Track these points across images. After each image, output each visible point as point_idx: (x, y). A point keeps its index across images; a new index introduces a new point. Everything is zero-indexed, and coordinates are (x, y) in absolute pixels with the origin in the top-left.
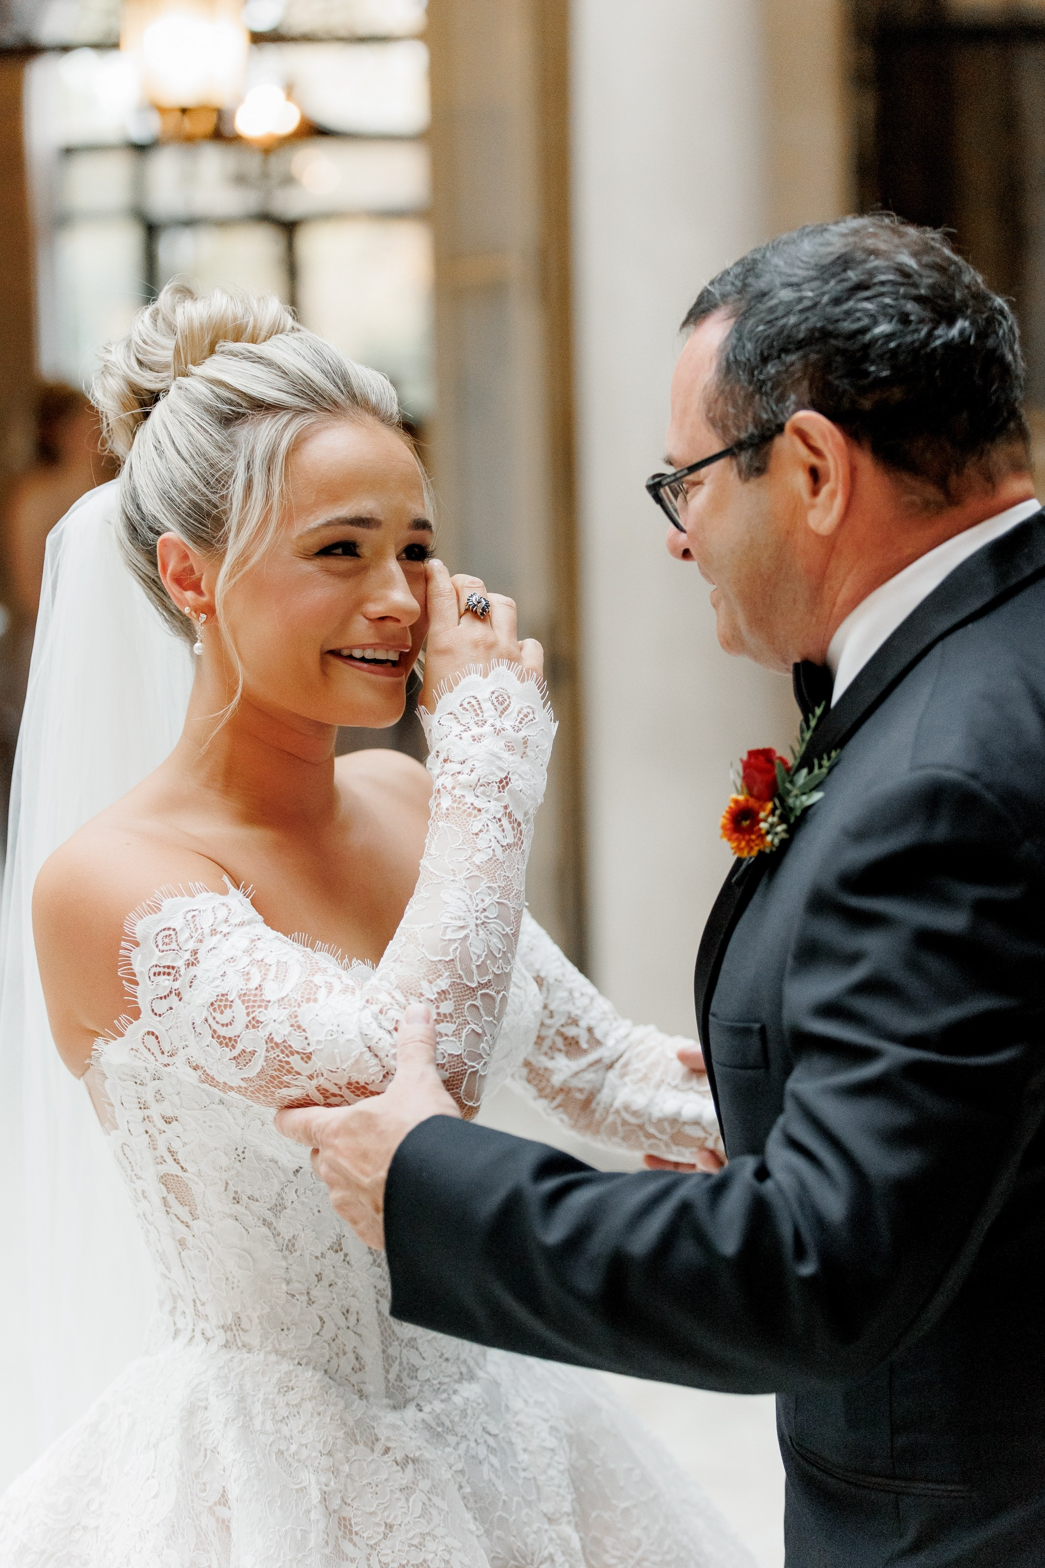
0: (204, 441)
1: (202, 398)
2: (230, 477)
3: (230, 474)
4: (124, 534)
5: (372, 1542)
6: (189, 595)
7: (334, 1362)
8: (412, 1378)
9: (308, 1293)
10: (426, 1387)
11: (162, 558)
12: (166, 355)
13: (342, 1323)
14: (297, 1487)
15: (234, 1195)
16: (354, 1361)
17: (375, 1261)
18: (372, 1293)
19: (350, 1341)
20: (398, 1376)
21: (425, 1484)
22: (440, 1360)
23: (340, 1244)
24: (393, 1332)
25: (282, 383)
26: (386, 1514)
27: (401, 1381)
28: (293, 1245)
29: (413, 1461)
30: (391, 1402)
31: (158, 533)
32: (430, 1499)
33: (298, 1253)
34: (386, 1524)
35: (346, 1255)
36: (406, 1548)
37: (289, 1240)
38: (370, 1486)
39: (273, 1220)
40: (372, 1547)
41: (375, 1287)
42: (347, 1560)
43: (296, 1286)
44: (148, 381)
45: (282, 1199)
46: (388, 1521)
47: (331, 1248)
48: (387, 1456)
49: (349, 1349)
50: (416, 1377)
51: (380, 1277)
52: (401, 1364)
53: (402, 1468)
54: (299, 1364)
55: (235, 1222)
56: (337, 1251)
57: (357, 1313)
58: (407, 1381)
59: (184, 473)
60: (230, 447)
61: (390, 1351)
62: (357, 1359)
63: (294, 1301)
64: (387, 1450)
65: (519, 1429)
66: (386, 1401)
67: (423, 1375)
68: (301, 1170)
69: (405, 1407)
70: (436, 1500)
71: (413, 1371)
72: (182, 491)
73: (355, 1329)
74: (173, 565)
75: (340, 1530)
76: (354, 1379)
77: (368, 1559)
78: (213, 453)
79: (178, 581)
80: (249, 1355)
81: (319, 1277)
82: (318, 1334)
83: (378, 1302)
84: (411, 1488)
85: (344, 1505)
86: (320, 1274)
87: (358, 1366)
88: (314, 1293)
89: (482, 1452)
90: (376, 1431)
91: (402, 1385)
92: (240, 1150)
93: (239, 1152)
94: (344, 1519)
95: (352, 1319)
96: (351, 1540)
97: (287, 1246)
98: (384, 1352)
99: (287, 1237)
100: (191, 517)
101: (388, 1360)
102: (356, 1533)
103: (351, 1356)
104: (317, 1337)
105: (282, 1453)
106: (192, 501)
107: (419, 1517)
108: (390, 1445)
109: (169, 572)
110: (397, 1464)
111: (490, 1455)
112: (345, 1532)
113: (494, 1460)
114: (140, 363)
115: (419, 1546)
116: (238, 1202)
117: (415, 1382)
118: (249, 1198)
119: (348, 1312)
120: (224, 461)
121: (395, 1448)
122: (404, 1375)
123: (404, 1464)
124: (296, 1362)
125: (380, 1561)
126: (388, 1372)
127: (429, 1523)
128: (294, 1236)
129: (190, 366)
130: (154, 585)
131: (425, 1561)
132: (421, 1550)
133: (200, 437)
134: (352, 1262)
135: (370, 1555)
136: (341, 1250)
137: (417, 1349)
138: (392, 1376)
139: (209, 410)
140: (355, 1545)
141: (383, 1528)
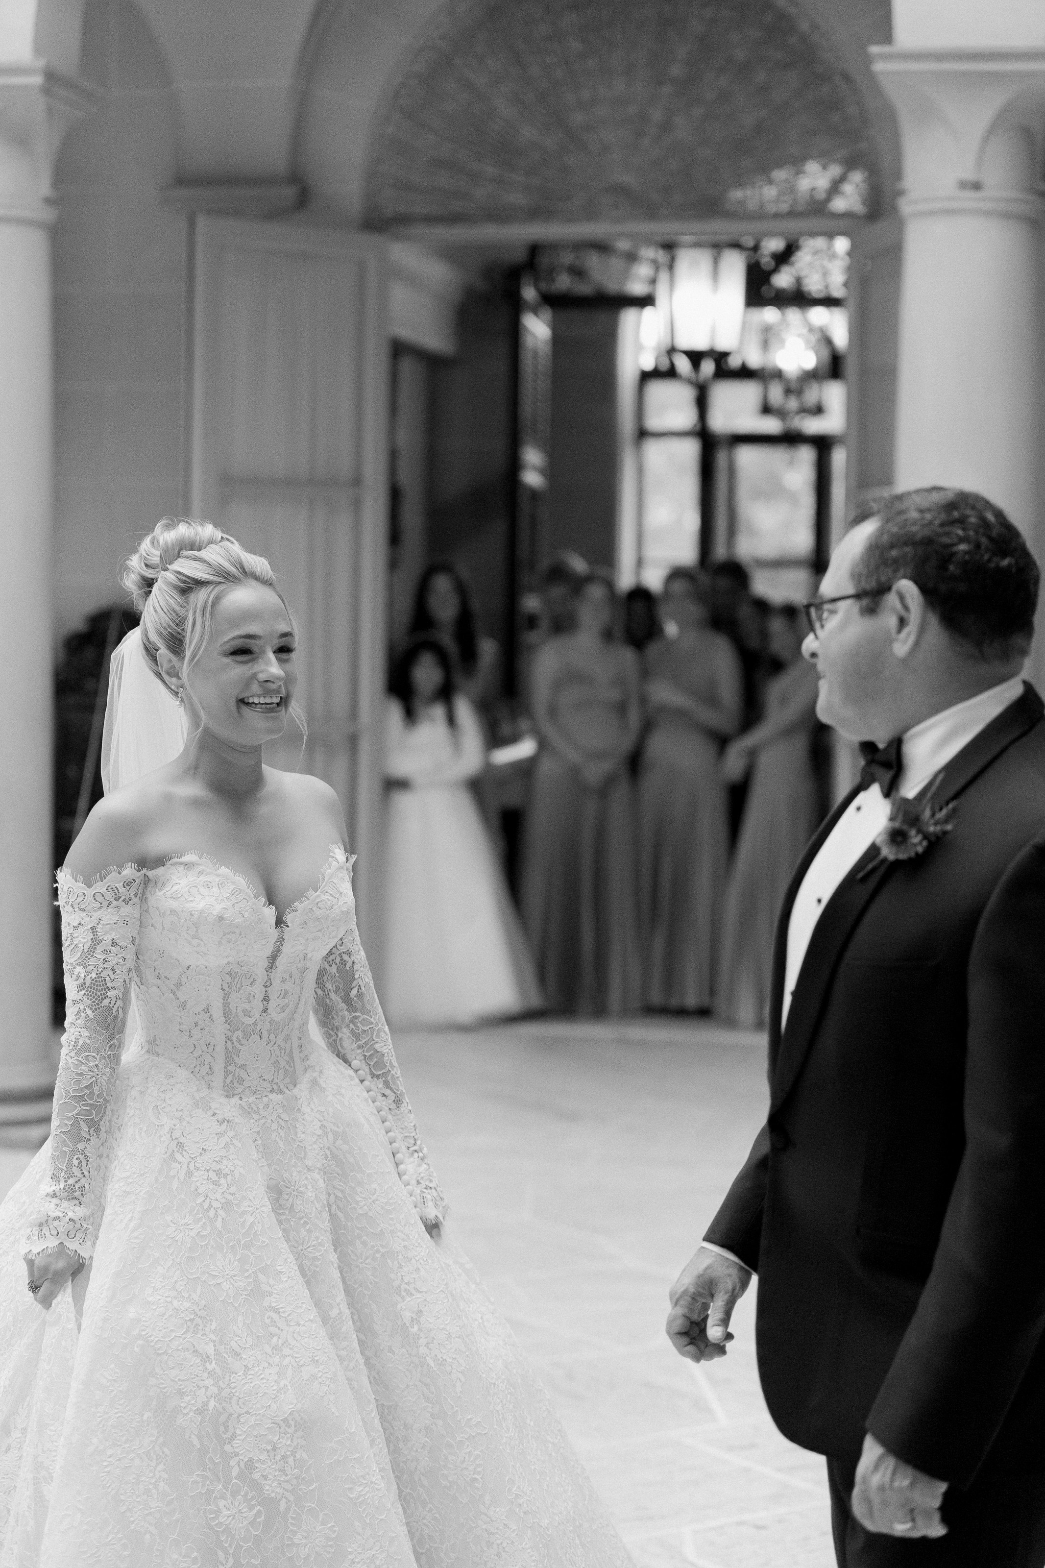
0: (173, 602)
1: (172, 581)
2: (185, 619)
4: (144, 652)
6: (174, 680)
7: (198, 1068)
8: (240, 1084)
9: (190, 1031)
10: (247, 1090)
11: (160, 662)
12: (157, 560)
13: (205, 1048)
14: (159, 1124)
15: (158, 975)
16: (208, 1070)
17: (226, 1021)
18: (223, 1037)
19: (208, 1059)
20: (231, 1081)
21: (231, 1134)
22: (259, 1079)
23: (208, 1009)
24: (233, 1059)
25: (210, 570)
26: (204, 1144)
27: (233, 1084)
28: (185, 1006)
29: (228, 1122)
30: (225, 1093)
31: (157, 650)
32: (231, 1141)
33: (187, 1010)
34: (203, 1149)
35: (211, 1015)
36: (211, 1162)
37: (183, 1003)
38: (199, 1129)
39: (176, 990)
40: (192, 1158)
41: (225, 1034)
42: (176, 1162)
43: (183, 1027)
44: (150, 574)
45: (181, 980)
46: (205, 1147)
47: (203, 1010)
48: (213, 1117)
49: (207, 1063)
50: (243, 1084)
51: (229, 1029)
52: (234, 1075)
53: (220, 1124)
54: (179, 1066)
55: (158, 989)
56: (206, 1013)
57: (214, 1046)
58: (236, 1085)
59: (165, 620)
60: (185, 604)
61: (229, 1068)
62: (210, 1068)
63: (182, 1034)
64: (214, 1114)
65: (303, 1122)
66: (222, 1092)
67: (246, 1084)
68: (190, 967)
69: (232, 1097)
70: (235, 1141)
71: (241, 1081)
72: (165, 628)
73: (211, 1053)
74: (165, 664)
75: (177, 1148)
76: (207, 1078)
77: (188, 1164)
78: (177, 608)
79: (168, 673)
80: (157, 1058)
81: (196, 1024)
83: (226, 1042)
84: (222, 1134)
85: (182, 1136)
86: (197, 1022)
87: (210, 1072)
88: (193, 1032)
89: (275, 1126)
90: (211, 1104)
91: (233, 1086)
93: (161, 952)
94: (181, 1143)
95: (211, 1048)
96: (181, 1153)
97: (182, 1006)
98: (225, 1068)
99: (183, 1001)
100: (170, 641)
101: (227, 1073)
102: (185, 1151)
103: (207, 1067)
104: (191, 1054)
105: (157, 1107)
106: (170, 633)
107: (223, 1148)
108: (216, 1111)
109: (164, 668)
110: (218, 1122)
111: (279, 1129)
112: (179, 1149)
113: (282, 1133)
114: (146, 565)
115: (219, 1162)
116: (160, 979)
117: (241, 1086)
118: (165, 977)
119: (209, 1044)
120: (183, 612)
121: (219, 1114)
122: (235, 1082)
123: (222, 1122)
124: (178, 1065)
125: (195, 1166)
126: (226, 1078)
127: (227, 1152)
128: (185, 1001)
129: (167, 565)
130: (159, 675)
131: (220, 1169)
132: (219, 1164)
133: (171, 601)
134: (214, 1020)
135: (190, 1162)
136: (209, 1013)
137: (246, 1071)
138: (228, 1081)
139: (175, 587)
140: (183, 1156)
141: (201, 1150)
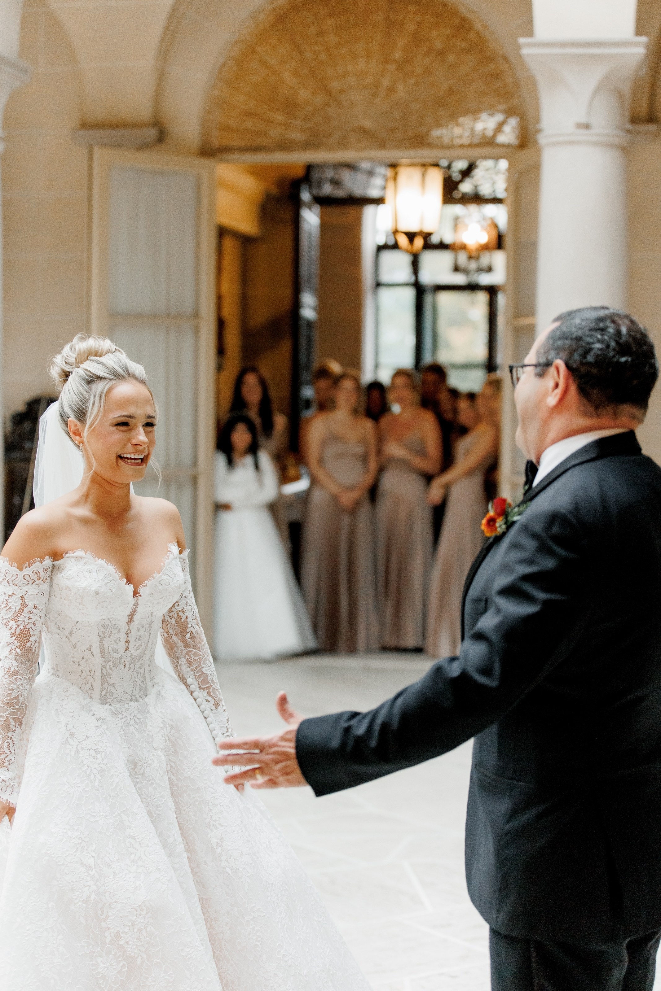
0: (82, 389)
1: (82, 375)
2: (89, 400)
3: (88, 400)
4: (59, 418)
5: (80, 741)
6: (77, 438)
7: (84, 685)
8: (110, 696)
9: (79, 662)
10: (115, 700)
11: (70, 426)
12: (73, 360)
13: (89, 673)
14: (58, 721)
15: (58, 627)
16: (90, 687)
17: (102, 656)
18: (100, 667)
19: (91, 680)
20: (105, 694)
21: (104, 727)
22: (123, 693)
23: (90, 648)
24: (106, 680)
26: (87, 733)
27: (106, 696)
28: (75, 646)
29: (102, 719)
30: (101, 702)
31: (68, 418)
32: (105, 731)
33: (77, 649)
35: (92, 652)
36: (91, 744)
38: (84, 724)
39: (70, 636)
40: (80, 742)
41: (102, 664)
42: (69, 745)
43: (75, 659)
44: (67, 368)
45: (72, 630)
46: (88, 735)
47: (87, 649)
48: (93, 716)
49: (89, 682)
50: (112, 696)
51: (104, 661)
52: (107, 690)
53: (98, 720)
54: (72, 684)
55: (58, 635)
56: (89, 650)
57: (94, 671)
58: (108, 696)
59: (76, 399)
60: (89, 391)
61: (104, 686)
62: (92, 686)
63: (74, 664)
64: (94, 715)
65: (151, 719)
66: (99, 701)
67: (114, 696)
68: (78, 622)
69: (105, 704)
70: (106, 731)
71: (111, 694)
72: (75, 405)
73: (92, 676)
74: (73, 428)
75: (70, 735)
76: (89, 692)
77: (77, 746)
78: (84, 393)
79: (74, 433)
80: (58, 679)
81: (83, 658)
82: (80, 676)
83: (102, 669)
84: (99, 727)
85: (73, 728)
86: (83, 657)
87: (92, 688)
88: (81, 663)
89: (132, 722)
90: (92, 708)
91: (106, 697)
92: (60, 612)
93: (60, 613)
94: (72, 733)
95: (92, 673)
96: (73, 739)
97: (73, 646)
98: (101, 685)
99: (74, 643)
100: (78, 413)
101: (102, 689)
102: (75, 737)
103: (90, 685)
104: (80, 677)
105: (58, 710)
106: (77, 408)
107: (99, 736)
108: (95, 713)
109: (71, 430)
110: (96, 719)
111: (135, 724)
112: (71, 737)
113: (137, 727)
114: (66, 363)
115: (96, 744)
116: (59, 629)
117: (111, 697)
118: (63, 628)
119: (91, 670)
120: (87, 395)
121: (97, 714)
122: (108, 695)
123: (99, 720)
124: (71, 683)
125: (81, 747)
126: (101, 692)
127: (102, 737)
128: (76, 643)
129: (80, 365)
130: (68, 433)
131: (97, 749)
133: (80, 387)
134: (94, 655)
135: (78, 744)
136: (91, 650)
137: (115, 687)
138: (103, 694)
139: (84, 379)
140: (74, 741)
141: (85, 737)
